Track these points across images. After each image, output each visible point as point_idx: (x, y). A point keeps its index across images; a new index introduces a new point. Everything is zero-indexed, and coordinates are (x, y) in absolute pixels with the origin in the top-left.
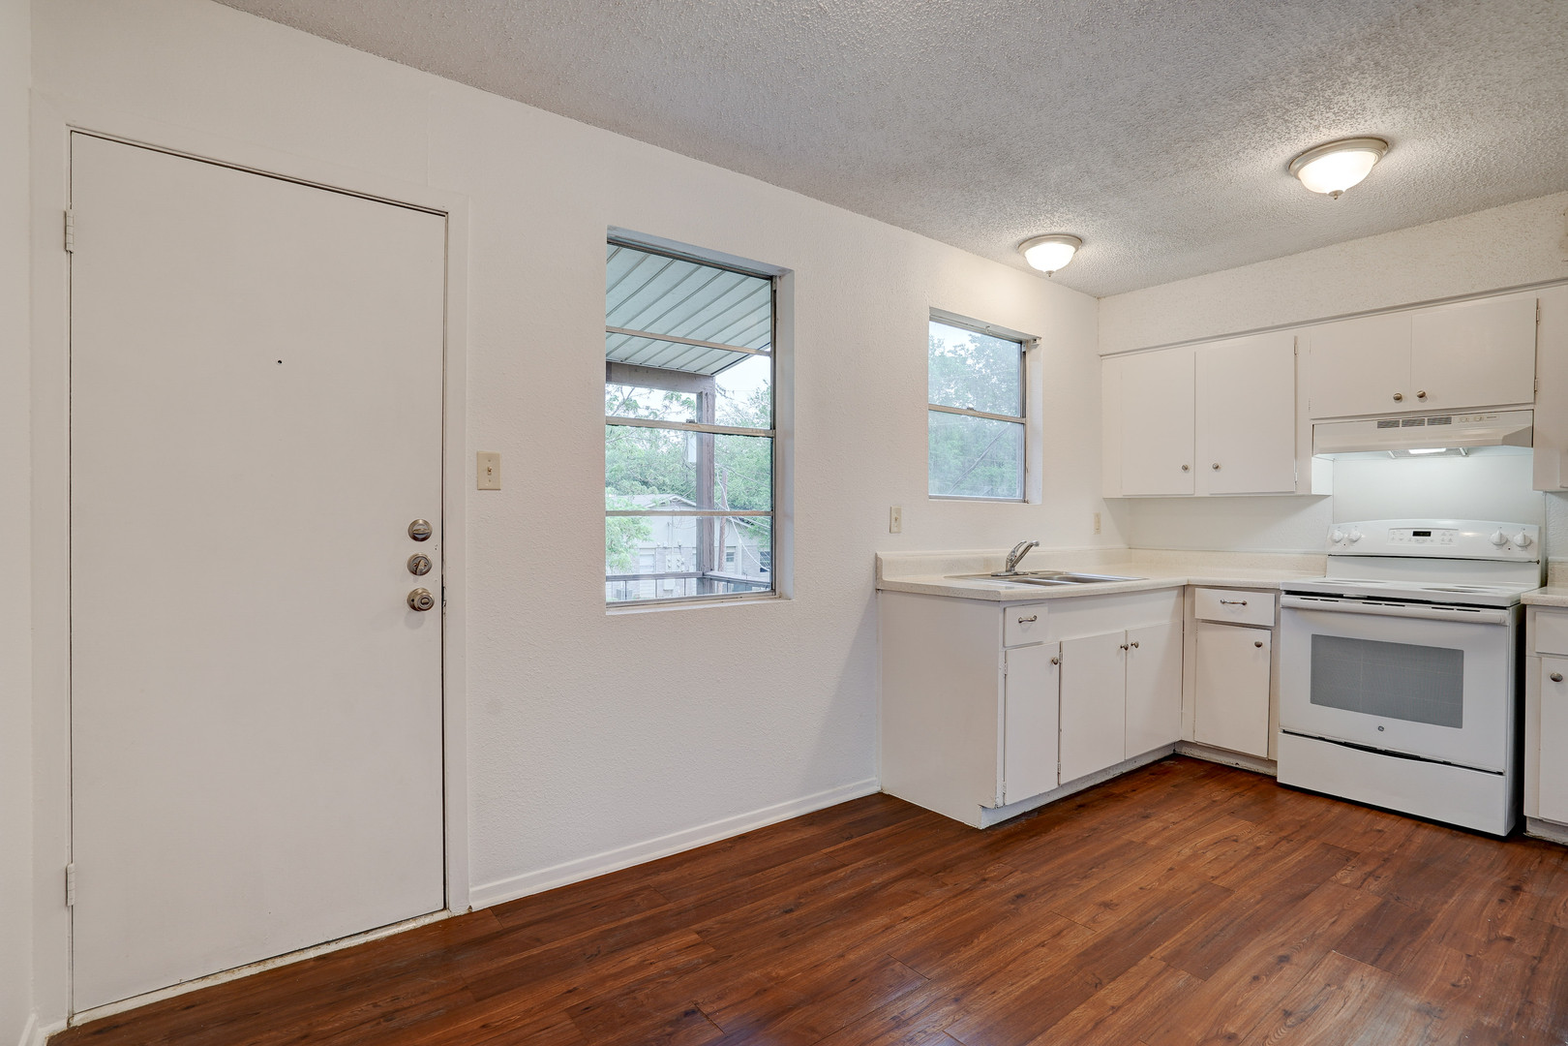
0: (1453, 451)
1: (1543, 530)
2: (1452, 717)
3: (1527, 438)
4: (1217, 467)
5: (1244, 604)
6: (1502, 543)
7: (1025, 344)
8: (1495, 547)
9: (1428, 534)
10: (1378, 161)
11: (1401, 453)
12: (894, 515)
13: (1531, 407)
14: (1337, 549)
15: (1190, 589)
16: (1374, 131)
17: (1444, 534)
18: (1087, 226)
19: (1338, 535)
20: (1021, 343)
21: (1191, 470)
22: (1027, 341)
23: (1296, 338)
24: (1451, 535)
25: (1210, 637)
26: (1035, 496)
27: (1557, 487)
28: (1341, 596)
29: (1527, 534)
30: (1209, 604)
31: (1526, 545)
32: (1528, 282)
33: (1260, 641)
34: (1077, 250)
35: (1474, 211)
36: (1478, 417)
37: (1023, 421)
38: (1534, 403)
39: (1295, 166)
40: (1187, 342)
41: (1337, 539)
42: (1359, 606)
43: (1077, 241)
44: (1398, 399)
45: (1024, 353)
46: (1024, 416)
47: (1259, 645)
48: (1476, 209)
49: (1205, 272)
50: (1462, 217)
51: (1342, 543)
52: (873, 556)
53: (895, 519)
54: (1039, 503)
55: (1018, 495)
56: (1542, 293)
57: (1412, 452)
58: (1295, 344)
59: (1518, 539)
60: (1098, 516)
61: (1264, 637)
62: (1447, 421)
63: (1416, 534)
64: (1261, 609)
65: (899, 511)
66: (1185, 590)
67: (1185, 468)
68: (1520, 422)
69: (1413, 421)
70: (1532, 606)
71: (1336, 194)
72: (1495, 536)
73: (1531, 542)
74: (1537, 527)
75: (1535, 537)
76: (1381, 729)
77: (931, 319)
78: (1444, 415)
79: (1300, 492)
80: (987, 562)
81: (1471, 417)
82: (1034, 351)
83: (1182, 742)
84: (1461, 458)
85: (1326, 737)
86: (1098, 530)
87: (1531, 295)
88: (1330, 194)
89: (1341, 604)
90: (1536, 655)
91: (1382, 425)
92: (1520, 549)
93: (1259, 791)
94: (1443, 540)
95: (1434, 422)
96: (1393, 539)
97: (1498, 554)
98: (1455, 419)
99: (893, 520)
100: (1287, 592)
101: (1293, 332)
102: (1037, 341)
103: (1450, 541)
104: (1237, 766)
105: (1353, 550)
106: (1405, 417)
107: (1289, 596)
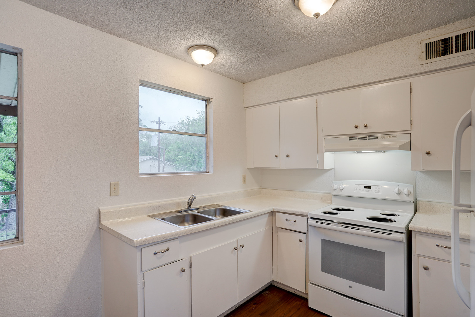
0: (379, 151)
1: (415, 187)
2: (380, 285)
3: (408, 146)
4: (288, 156)
5: (295, 221)
6: (399, 193)
7: (207, 101)
8: (396, 195)
9: (370, 187)
11: (359, 151)
12: (113, 187)
13: (409, 132)
14: (335, 193)
15: (275, 212)
17: (376, 188)
19: (335, 186)
20: (205, 101)
21: (278, 156)
23: (316, 100)
24: (379, 188)
25: (283, 235)
26: (211, 169)
27: (421, 170)
28: (333, 221)
29: (409, 190)
30: (281, 220)
31: (409, 194)
32: (407, 74)
33: (301, 239)
35: (384, 42)
36: (388, 136)
37: (206, 136)
38: (411, 130)
40: (276, 102)
41: (335, 189)
42: (339, 227)
44: (356, 127)
46: (206, 133)
47: (301, 241)
48: (385, 41)
49: (281, 72)
50: (379, 45)
51: (337, 190)
52: (97, 211)
54: (212, 173)
55: (203, 169)
56: (413, 80)
57: (363, 152)
58: (316, 103)
59: (405, 191)
61: (303, 237)
62: (376, 138)
63: (365, 187)
64: (301, 224)
65: (116, 184)
66: (273, 213)
67: (276, 156)
68: (405, 139)
69: (363, 138)
70: (414, 231)
72: (396, 190)
73: (411, 193)
74: (412, 185)
75: (412, 191)
76: (350, 287)
77: (140, 85)
78: (375, 135)
79: (320, 168)
80: (178, 204)
81: (385, 136)
82: (210, 104)
83: (273, 281)
84: (382, 154)
85: (328, 288)
86: (245, 182)
87: (407, 81)
90: (416, 255)
91: (351, 139)
92: (406, 196)
93: (299, 309)
94: (376, 191)
95: (370, 138)
96: (357, 189)
97: (398, 198)
98: (379, 137)
99: (113, 189)
100: (312, 218)
101: (315, 97)
102: (211, 100)
103: (379, 191)
104: (295, 293)
105: (341, 193)
106: (360, 136)
107: (312, 220)
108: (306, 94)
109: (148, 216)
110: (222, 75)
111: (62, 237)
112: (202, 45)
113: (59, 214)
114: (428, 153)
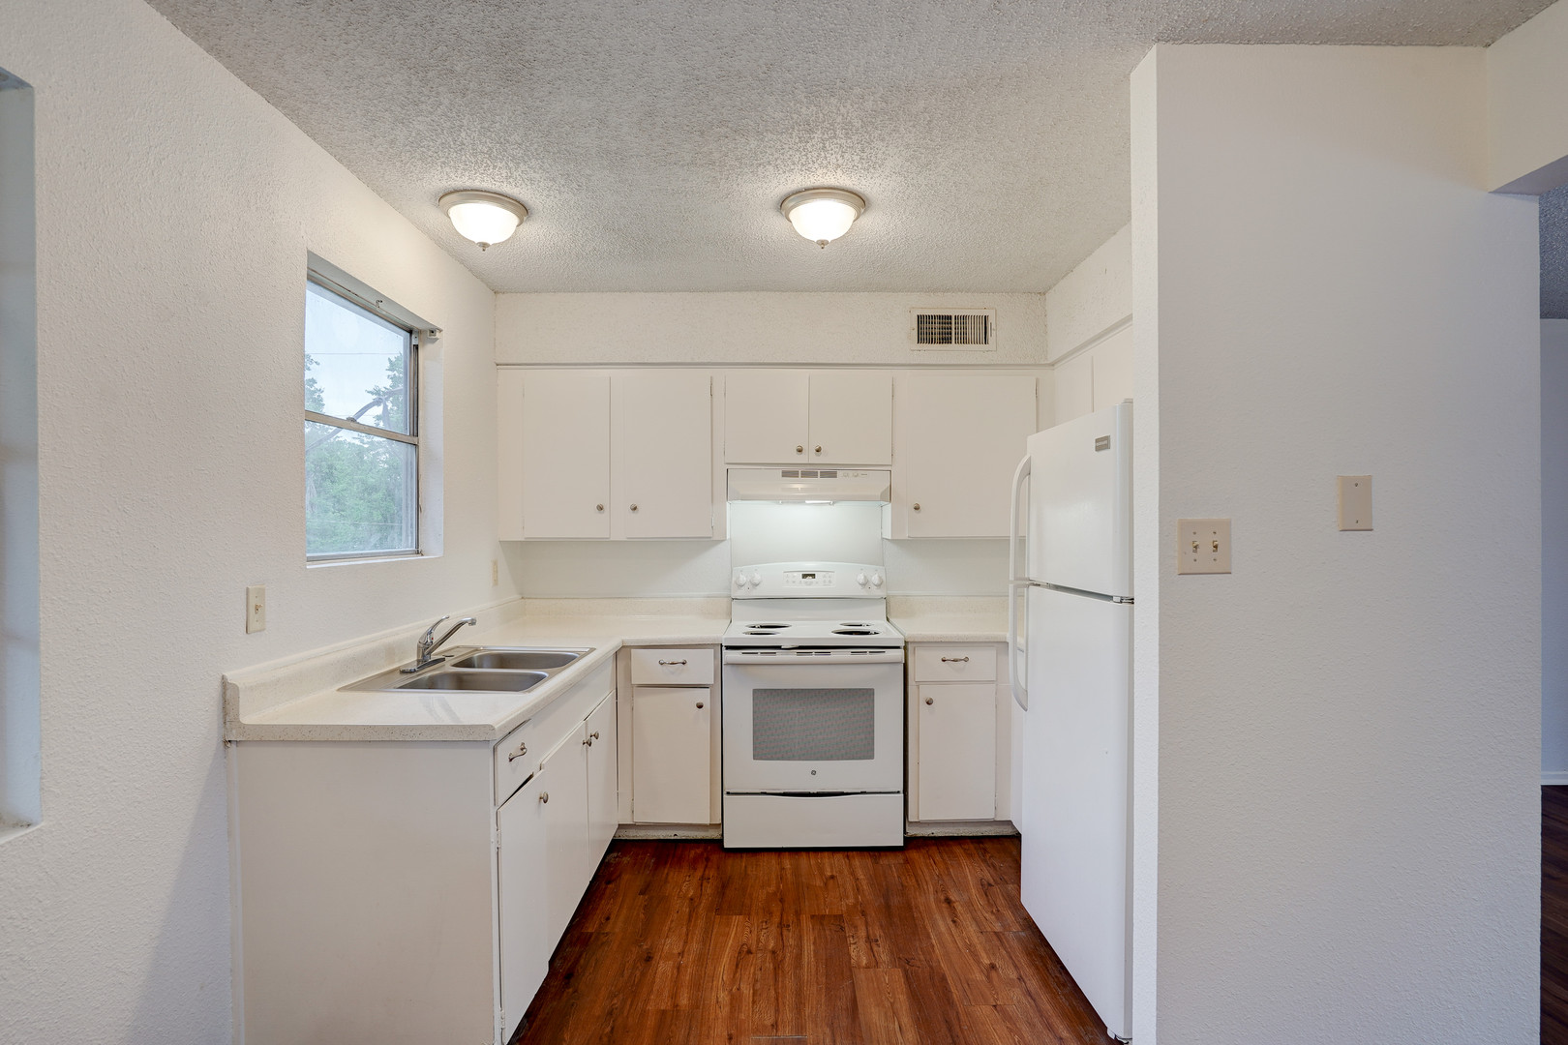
2: (865, 749)
3: (889, 495)
4: (635, 509)
5: (684, 663)
6: (865, 584)
7: (417, 335)
8: (860, 587)
9: (813, 576)
10: (857, 219)
12: (253, 602)
13: (889, 468)
14: (740, 594)
15: (628, 649)
16: (857, 188)
17: (824, 576)
18: (548, 196)
19: (740, 578)
20: (410, 332)
21: (606, 508)
22: (420, 332)
23: (710, 378)
24: (830, 577)
25: (647, 702)
26: (428, 544)
27: (906, 537)
28: (779, 648)
29: (879, 576)
30: (647, 667)
31: (878, 585)
33: (699, 701)
34: (521, 223)
36: (856, 473)
37: (414, 440)
38: (892, 465)
39: (788, 204)
40: (601, 364)
41: (742, 583)
42: (793, 656)
43: (523, 210)
44: (800, 450)
45: (416, 347)
46: (416, 434)
47: (700, 707)
50: (845, 293)
51: (746, 586)
52: (217, 684)
53: (254, 608)
54: (439, 554)
55: (410, 544)
56: (896, 374)
57: (807, 502)
58: (711, 383)
59: (875, 579)
60: (495, 563)
61: (703, 696)
62: (834, 475)
63: (805, 576)
64: (702, 668)
65: (261, 593)
66: (622, 653)
67: (600, 508)
68: (881, 482)
69: (809, 473)
70: (911, 643)
71: (823, 243)
72: (861, 578)
73: (883, 582)
76: (814, 773)
77: (309, 281)
78: (833, 469)
79: (716, 538)
80: (390, 651)
81: (851, 474)
82: (430, 348)
83: (621, 826)
85: (768, 791)
86: (496, 582)
87: (888, 374)
88: (817, 242)
89: (780, 656)
90: (916, 684)
91: (785, 474)
92: (874, 588)
93: (708, 860)
94: (825, 582)
95: (824, 474)
96: (787, 581)
97: (862, 592)
98: (840, 474)
99: (252, 610)
100: (728, 648)
101: (708, 372)
102: (438, 335)
103: (830, 582)
104: (676, 837)
105: (756, 593)
106: (804, 469)
107: (729, 651)
108: (689, 361)
109: (339, 690)
110: (462, 262)
111: (137, 786)
112: (485, 191)
113: (130, 701)
114: (917, 508)
